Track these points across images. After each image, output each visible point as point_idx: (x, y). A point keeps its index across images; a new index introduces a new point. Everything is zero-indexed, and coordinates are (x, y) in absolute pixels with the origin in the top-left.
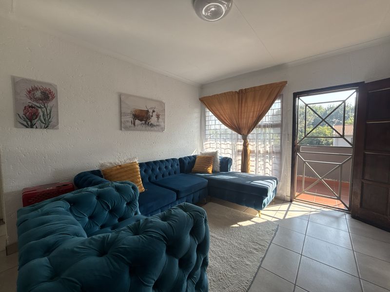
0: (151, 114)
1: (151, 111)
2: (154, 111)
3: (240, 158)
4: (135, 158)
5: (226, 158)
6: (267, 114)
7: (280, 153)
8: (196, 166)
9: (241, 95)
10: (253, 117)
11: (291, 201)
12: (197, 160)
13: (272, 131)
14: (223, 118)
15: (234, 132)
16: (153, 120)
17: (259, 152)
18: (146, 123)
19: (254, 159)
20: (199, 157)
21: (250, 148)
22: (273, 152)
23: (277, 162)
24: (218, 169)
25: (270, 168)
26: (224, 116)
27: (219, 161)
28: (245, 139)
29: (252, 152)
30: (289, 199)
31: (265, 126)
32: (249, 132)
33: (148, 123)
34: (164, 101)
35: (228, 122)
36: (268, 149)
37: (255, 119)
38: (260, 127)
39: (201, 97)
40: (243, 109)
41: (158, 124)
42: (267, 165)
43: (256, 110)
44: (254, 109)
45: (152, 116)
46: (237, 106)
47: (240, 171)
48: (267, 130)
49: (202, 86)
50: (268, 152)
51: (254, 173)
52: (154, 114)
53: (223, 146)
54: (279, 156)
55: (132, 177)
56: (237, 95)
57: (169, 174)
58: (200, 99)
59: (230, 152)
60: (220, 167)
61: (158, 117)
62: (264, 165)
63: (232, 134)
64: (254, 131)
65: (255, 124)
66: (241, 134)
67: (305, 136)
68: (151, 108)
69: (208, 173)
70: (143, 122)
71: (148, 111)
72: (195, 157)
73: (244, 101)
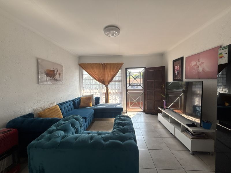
0: (56, 72)
1: (56, 71)
2: (57, 71)
3: (105, 97)
4: (55, 102)
5: (98, 97)
6: (116, 76)
7: (122, 93)
8: (82, 104)
9: (104, 66)
10: (110, 77)
11: (126, 112)
12: (81, 100)
13: (118, 83)
14: (94, 76)
15: (100, 84)
16: (57, 77)
17: (113, 93)
18: (53, 78)
19: (111, 96)
20: (82, 98)
21: (109, 91)
22: (119, 93)
23: (121, 96)
24: (94, 104)
25: (118, 99)
26: (95, 75)
27: (94, 99)
28: (107, 87)
29: (110, 93)
30: (126, 111)
31: (115, 81)
32: (108, 84)
33: (54, 78)
34: (62, 65)
35: (97, 78)
36: (117, 91)
37: (111, 78)
38: (113, 81)
39: (80, 63)
40: (105, 73)
41: (59, 79)
42: (117, 98)
43: (111, 74)
44: (110, 73)
45: (56, 74)
46: (102, 71)
47: (105, 103)
48: (116, 83)
49: (80, 57)
50: (116, 93)
51: (111, 103)
52: (58, 72)
53: (94, 91)
54: (121, 94)
55: (58, 114)
56: (102, 65)
57: (69, 111)
58: (79, 64)
59: (99, 94)
60: (95, 103)
61: (60, 74)
62: (115, 98)
63: (99, 85)
64: (111, 83)
65: (111, 80)
66: (105, 85)
67: (130, 85)
68: (56, 69)
69: (90, 106)
70: (52, 78)
71: (54, 71)
72: (80, 98)
73: (105, 69)
